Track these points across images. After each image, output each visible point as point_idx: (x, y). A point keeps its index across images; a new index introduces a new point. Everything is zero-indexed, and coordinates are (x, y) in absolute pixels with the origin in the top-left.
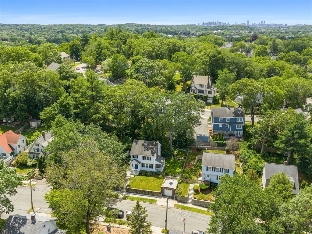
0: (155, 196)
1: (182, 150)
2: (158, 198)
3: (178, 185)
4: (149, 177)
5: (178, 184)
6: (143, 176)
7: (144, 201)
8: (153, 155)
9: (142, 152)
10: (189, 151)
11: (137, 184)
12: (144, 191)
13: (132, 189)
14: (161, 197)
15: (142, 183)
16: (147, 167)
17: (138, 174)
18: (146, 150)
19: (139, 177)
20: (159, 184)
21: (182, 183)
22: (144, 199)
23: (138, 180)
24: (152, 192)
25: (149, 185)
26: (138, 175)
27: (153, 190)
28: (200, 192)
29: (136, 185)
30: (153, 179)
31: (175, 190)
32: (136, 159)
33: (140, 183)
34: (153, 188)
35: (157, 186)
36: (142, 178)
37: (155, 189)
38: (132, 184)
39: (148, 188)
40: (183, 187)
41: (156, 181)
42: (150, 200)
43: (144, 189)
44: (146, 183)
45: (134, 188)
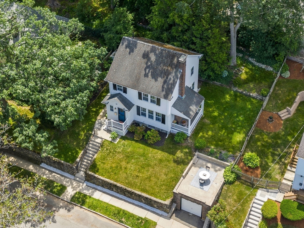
0: (155, 210)
1: (264, 66)
2: (161, 216)
3: (222, 188)
4: (151, 149)
5: (224, 184)
6: (136, 141)
7: (123, 220)
8: (166, 97)
9: (138, 80)
10: (281, 73)
11: (114, 165)
12: (128, 191)
13: (100, 179)
14: (170, 214)
15: (129, 166)
16: (151, 117)
17: (124, 132)
18: (150, 74)
19: (126, 142)
20: (171, 178)
21: (237, 183)
22: (125, 213)
23: (119, 153)
24: (147, 198)
25: (145, 174)
26: (124, 135)
27: (152, 194)
28: (279, 223)
29: (111, 167)
30: (159, 157)
31: (209, 208)
32: (122, 93)
33: (124, 164)
34: (152, 188)
35: (164, 181)
36: (132, 147)
37: (158, 190)
38: (103, 162)
39: (141, 183)
40: (236, 195)
41: (166, 166)
42: (139, 221)
43: (130, 186)
44: (137, 167)
45: (105, 176)
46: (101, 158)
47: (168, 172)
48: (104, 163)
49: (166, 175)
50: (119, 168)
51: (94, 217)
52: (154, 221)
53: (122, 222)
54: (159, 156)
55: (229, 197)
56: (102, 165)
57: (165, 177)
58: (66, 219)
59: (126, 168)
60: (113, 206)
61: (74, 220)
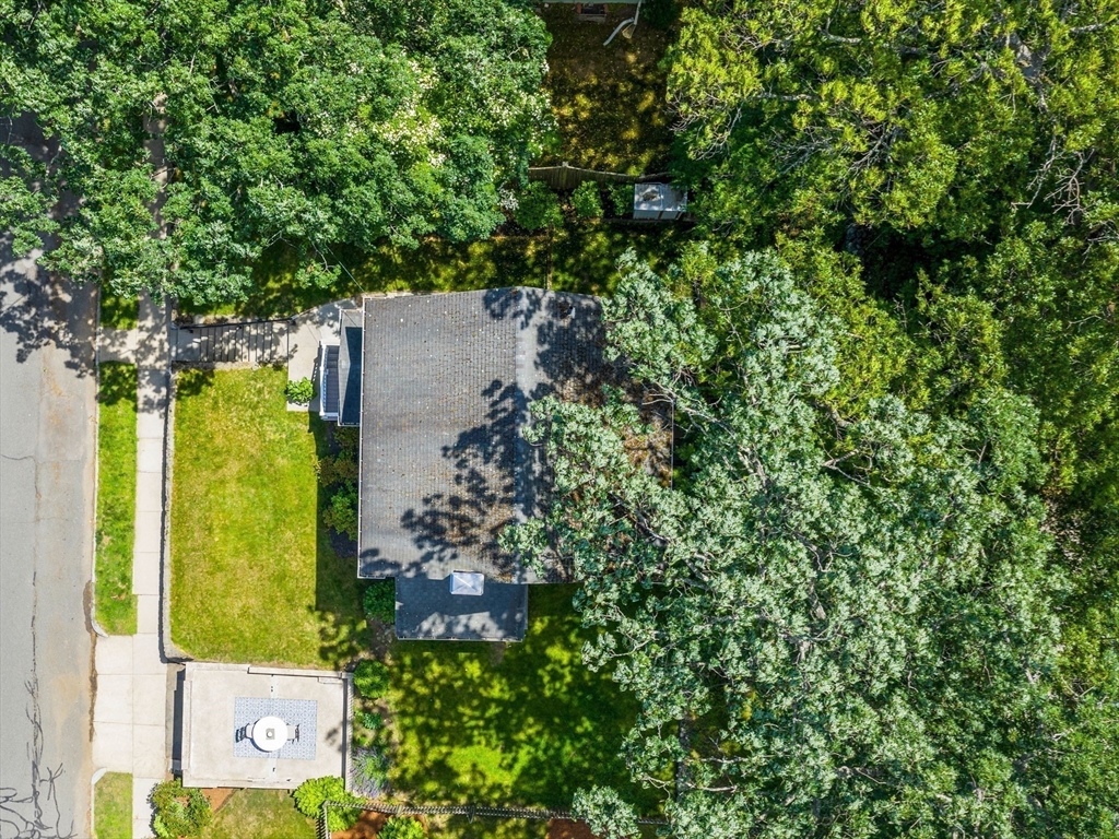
4: (311, 527)
7: (106, 540)
9: (393, 426)
11: (219, 441)
15: (232, 487)
19: (306, 440)
20: (241, 633)
22: (126, 534)
23: (261, 435)
25: (224, 549)
29: (210, 438)
30: (293, 567)
33: (233, 468)
34: (194, 587)
35: (224, 615)
36: (295, 466)
37: (193, 608)
38: (216, 403)
39: (194, 550)
40: (274, 832)
41: (272, 600)
42: (120, 585)
43: (176, 522)
44: (237, 516)
45: (179, 434)
46: (230, 388)
47: (254, 616)
48: (215, 407)
49: (244, 613)
50: (218, 460)
51: (85, 453)
52: (139, 624)
53: (99, 540)
54: (294, 564)
55: (260, 814)
56: (209, 403)
57: (237, 611)
58: (42, 386)
59: (222, 482)
60: (133, 490)
61: (50, 408)
